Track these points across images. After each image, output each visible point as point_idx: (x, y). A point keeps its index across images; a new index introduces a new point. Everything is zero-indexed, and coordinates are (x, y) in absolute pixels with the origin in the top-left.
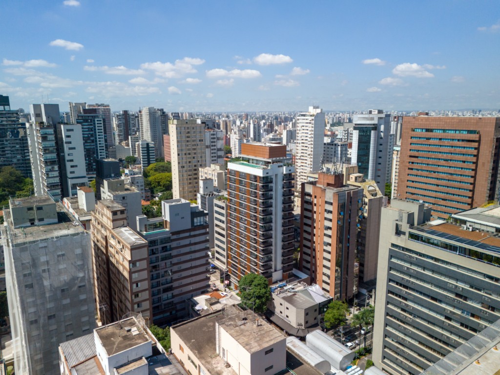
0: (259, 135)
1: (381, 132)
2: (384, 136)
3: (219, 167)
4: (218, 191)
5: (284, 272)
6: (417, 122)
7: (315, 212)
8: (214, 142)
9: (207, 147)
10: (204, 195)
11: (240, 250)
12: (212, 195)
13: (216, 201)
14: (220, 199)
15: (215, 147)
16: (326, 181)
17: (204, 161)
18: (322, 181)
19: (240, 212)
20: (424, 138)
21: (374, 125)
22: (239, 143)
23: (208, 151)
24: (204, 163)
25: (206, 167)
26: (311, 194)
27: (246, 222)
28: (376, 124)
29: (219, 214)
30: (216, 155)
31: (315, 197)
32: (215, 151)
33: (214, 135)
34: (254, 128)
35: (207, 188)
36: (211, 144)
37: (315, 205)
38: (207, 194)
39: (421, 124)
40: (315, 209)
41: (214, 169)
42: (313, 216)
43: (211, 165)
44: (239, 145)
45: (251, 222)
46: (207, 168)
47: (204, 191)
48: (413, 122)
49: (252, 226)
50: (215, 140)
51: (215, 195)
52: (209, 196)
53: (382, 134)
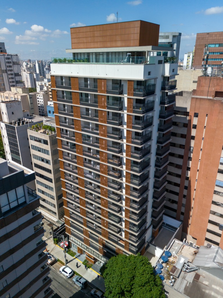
0: (43, 72)
1: (174, 50)
2: (176, 54)
3: (21, 90)
4: (29, 117)
5: (154, 227)
6: (211, 38)
7: (193, 138)
8: (10, 67)
9: (3, 71)
10: (11, 123)
11: (86, 207)
12: (23, 124)
13: (31, 133)
14: (37, 129)
15: (13, 72)
16: (213, 89)
17: (3, 85)
18: (206, 89)
19: (83, 151)
20: (218, 53)
21: (169, 43)
22: (30, 77)
23: (5, 75)
24: (3, 87)
25: (5, 91)
26: (188, 110)
27: (98, 167)
28: (171, 42)
29: (39, 151)
30: (14, 80)
31: (196, 115)
32: (13, 76)
33: (8, 59)
34: (39, 66)
35: (13, 113)
36: (8, 69)
37: (195, 127)
38: (15, 123)
39: (214, 39)
40: (194, 132)
41: (16, 92)
42: (189, 143)
43: (12, 88)
44: (30, 78)
45: (108, 167)
46: (8, 92)
47: (9, 118)
48: (207, 38)
49: (111, 173)
50: (11, 64)
51: (27, 123)
52: (19, 125)
53: (175, 52)
